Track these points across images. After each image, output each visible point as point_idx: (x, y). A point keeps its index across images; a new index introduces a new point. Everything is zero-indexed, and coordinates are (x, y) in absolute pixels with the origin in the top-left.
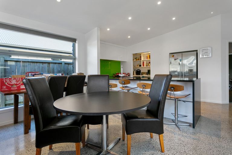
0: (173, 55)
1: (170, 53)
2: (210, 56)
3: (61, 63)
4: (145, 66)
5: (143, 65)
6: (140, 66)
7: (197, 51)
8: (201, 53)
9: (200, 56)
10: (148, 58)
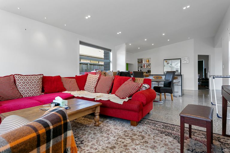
0: (166, 61)
1: (164, 60)
2: (188, 62)
3: (87, 64)
4: (145, 67)
5: (144, 67)
6: (142, 67)
7: (180, 59)
8: (183, 60)
9: (183, 62)
10: (148, 62)
